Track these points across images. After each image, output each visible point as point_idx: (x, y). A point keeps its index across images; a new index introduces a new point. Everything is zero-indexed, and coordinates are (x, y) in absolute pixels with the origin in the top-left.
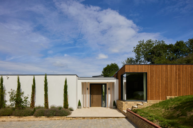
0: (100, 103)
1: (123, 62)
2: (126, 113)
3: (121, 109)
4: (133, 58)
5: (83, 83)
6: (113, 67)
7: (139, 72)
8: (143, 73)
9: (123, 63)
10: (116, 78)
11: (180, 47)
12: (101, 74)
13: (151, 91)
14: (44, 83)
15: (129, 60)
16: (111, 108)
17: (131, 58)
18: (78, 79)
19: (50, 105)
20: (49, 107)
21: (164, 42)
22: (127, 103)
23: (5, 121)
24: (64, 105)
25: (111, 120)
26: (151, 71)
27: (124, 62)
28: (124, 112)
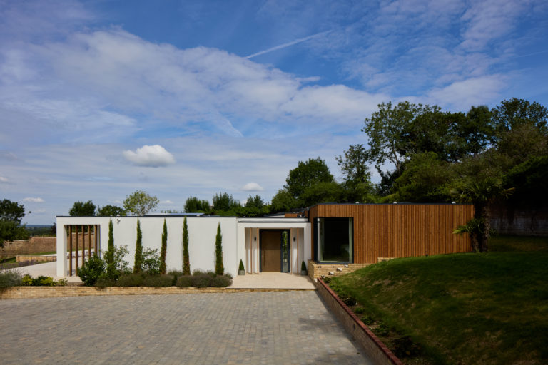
0: (279, 264)
1: (338, 157)
2: (317, 283)
3: (311, 276)
4: (363, 148)
5: (247, 230)
6: (313, 169)
7: (341, 216)
8: (348, 218)
10: (307, 220)
11: (478, 122)
13: (360, 248)
14: (182, 232)
15: (353, 151)
16: (298, 274)
18: (239, 222)
19: (192, 269)
20: (192, 273)
21: (440, 109)
23: (134, 294)
24: (216, 269)
26: (360, 215)
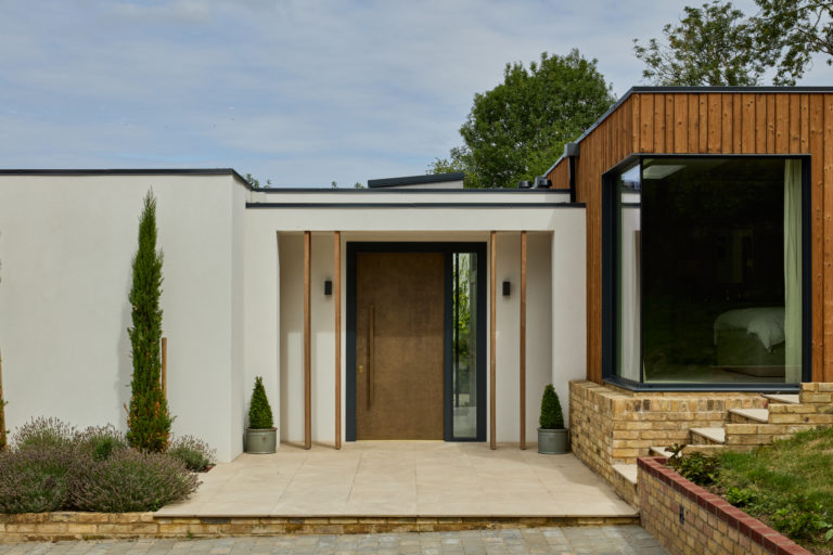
0: (436, 409)
1: (646, 44)
2: (636, 486)
3: (598, 452)
4: (737, 14)
5: (285, 241)
6: (558, 90)
7: (748, 151)
8: (779, 160)
9: (650, 53)
10: (566, 198)
12: (455, 152)
15: (699, 23)
16: (522, 447)
17: (713, 10)
18: (249, 205)
19: (17, 423)
22: (647, 405)
24: (131, 423)
25: (514, 537)
27: (655, 47)
28: (624, 479)
